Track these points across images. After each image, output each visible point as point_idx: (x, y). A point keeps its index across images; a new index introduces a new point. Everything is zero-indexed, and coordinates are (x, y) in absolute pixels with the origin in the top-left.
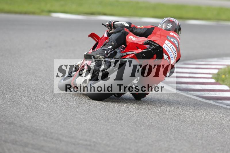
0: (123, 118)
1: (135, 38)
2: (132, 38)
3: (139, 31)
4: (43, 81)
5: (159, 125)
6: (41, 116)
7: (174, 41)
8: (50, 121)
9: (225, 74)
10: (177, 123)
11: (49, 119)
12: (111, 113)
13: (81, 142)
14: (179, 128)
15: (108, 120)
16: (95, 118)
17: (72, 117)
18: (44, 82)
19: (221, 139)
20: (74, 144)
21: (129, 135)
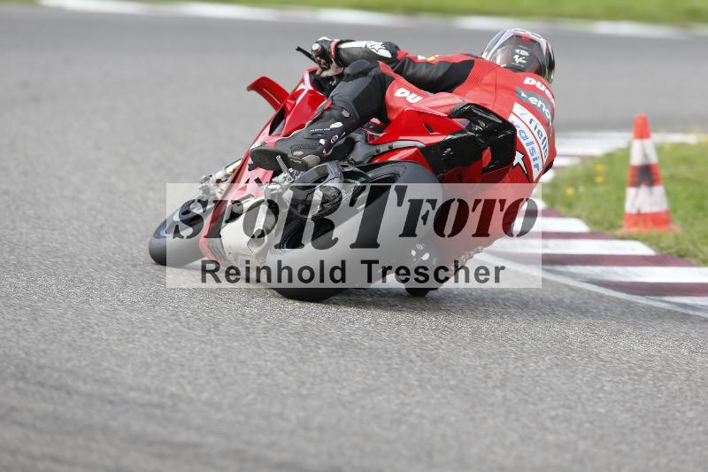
0: (261, 320)
1: (414, 95)
2: (405, 96)
3: (423, 72)
4: (13, 207)
5: (372, 342)
6: (8, 313)
7: (539, 105)
8: (36, 330)
9: (574, 185)
10: (427, 335)
11: (32, 325)
12: (225, 305)
13: (132, 394)
14: (435, 351)
15: (216, 326)
16: (175, 320)
17: (104, 317)
18: (17, 209)
19: (563, 383)
20: (111, 402)
21: (281, 373)
